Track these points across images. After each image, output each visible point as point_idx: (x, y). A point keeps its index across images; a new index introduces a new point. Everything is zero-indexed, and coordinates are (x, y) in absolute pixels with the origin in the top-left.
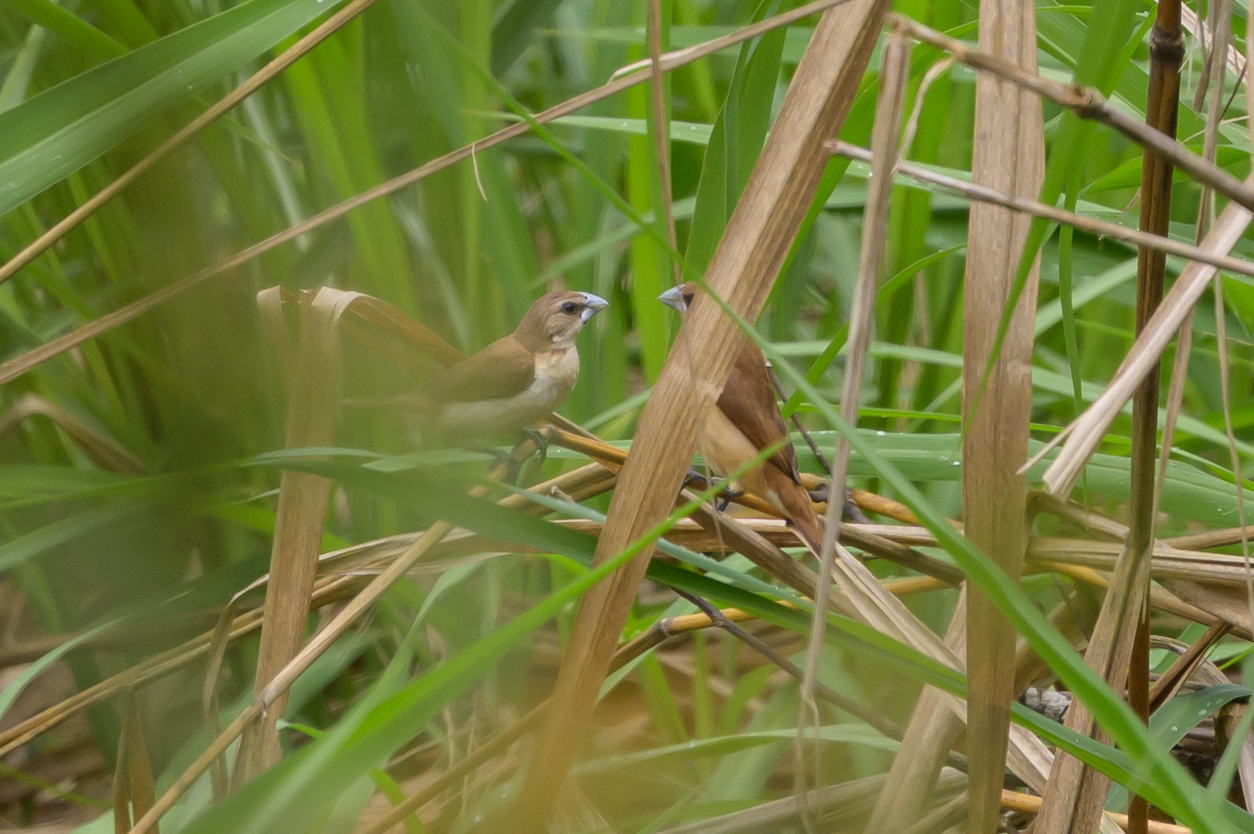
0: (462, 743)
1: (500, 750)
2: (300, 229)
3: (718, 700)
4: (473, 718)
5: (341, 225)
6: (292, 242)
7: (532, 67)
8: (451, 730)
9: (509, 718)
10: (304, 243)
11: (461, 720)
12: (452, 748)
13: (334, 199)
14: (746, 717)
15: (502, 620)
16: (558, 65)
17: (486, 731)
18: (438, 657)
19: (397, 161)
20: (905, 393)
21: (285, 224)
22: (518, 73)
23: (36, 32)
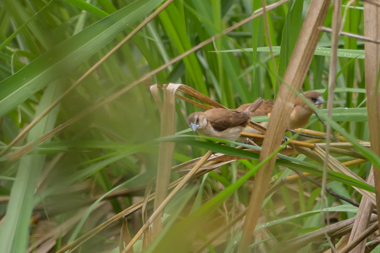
0: (230, 216)
1: (240, 218)
2: (168, 64)
3: (307, 198)
4: (233, 208)
5: (181, 62)
6: (166, 69)
7: (235, 10)
8: (226, 212)
9: (243, 208)
10: (170, 69)
11: (229, 209)
12: (227, 218)
13: (178, 54)
14: (315, 202)
15: (238, 178)
16: (244, 9)
17: (237, 212)
18: (221, 190)
19: (196, 41)
20: (354, 101)
21: (164, 63)
22: (231, 12)
23: (84, 11)
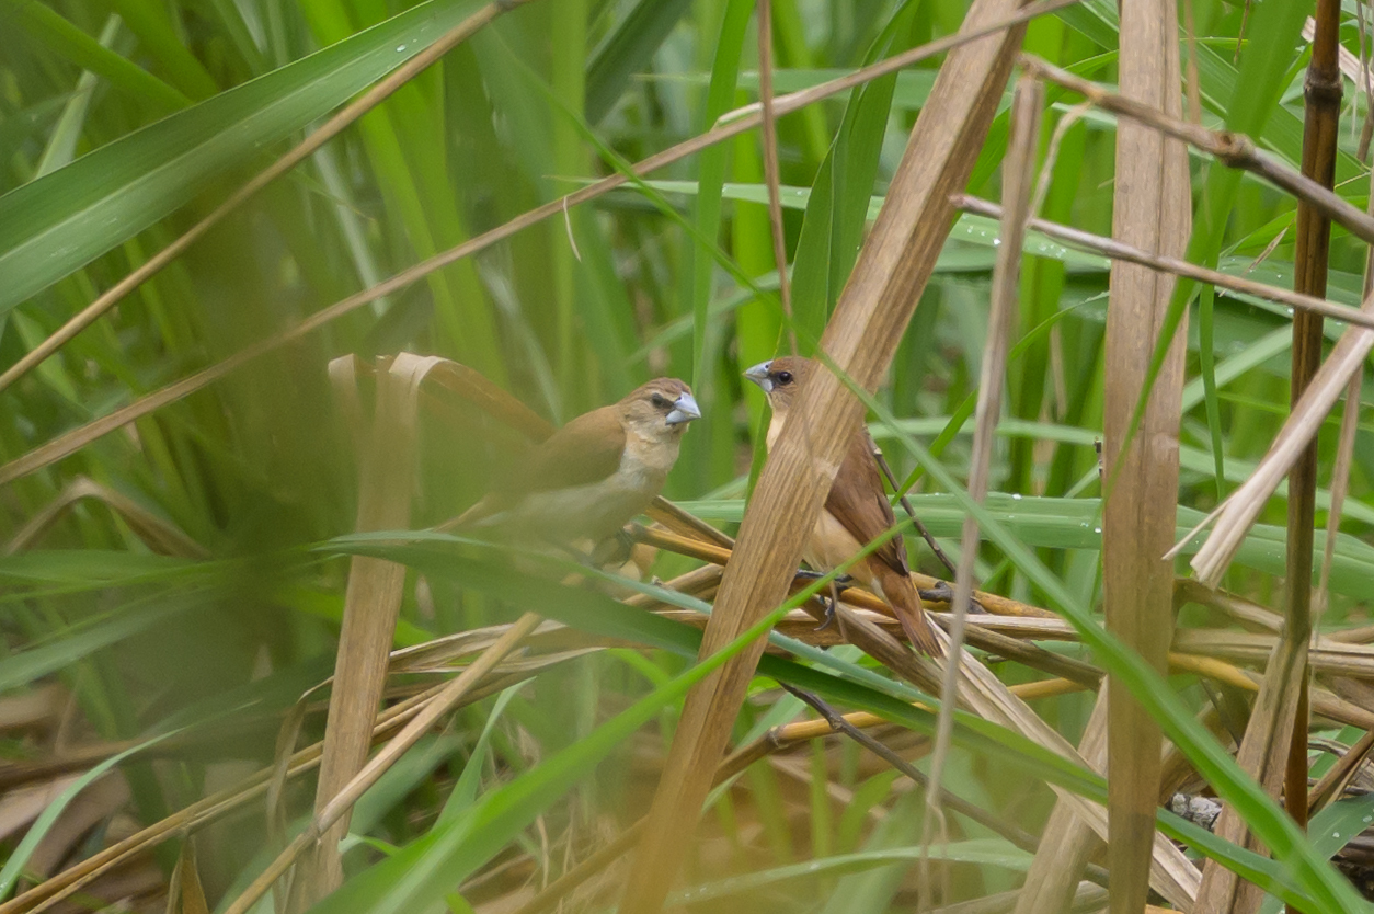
0: (557, 857)
1: (598, 867)
2: (376, 292)
3: (837, 807)
4: (570, 830)
5: (420, 288)
6: (367, 308)
7: (630, 113)
8: (545, 843)
9: (608, 831)
10: (380, 308)
11: (555, 831)
12: (546, 863)
13: (413, 259)
14: (868, 826)
15: (600, 720)
16: (658, 113)
17: (583, 842)
18: (530, 761)
19: (482, 217)
20: (1039, 474)
21: (359, 287)
22: (614, 121)
23: (87, 78)
